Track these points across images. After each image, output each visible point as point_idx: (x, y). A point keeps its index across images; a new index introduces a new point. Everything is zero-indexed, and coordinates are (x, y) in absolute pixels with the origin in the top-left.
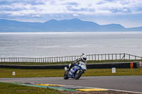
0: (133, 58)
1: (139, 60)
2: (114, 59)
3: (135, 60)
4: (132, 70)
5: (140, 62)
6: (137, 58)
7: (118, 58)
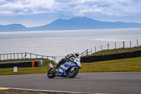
0: (35, 57)
1: (40, 59)
2: (16, 58)
3: (36, 59)
4: (33, 68)
5: (41, 61)
6: (38, 57)
7: (20, 57)
